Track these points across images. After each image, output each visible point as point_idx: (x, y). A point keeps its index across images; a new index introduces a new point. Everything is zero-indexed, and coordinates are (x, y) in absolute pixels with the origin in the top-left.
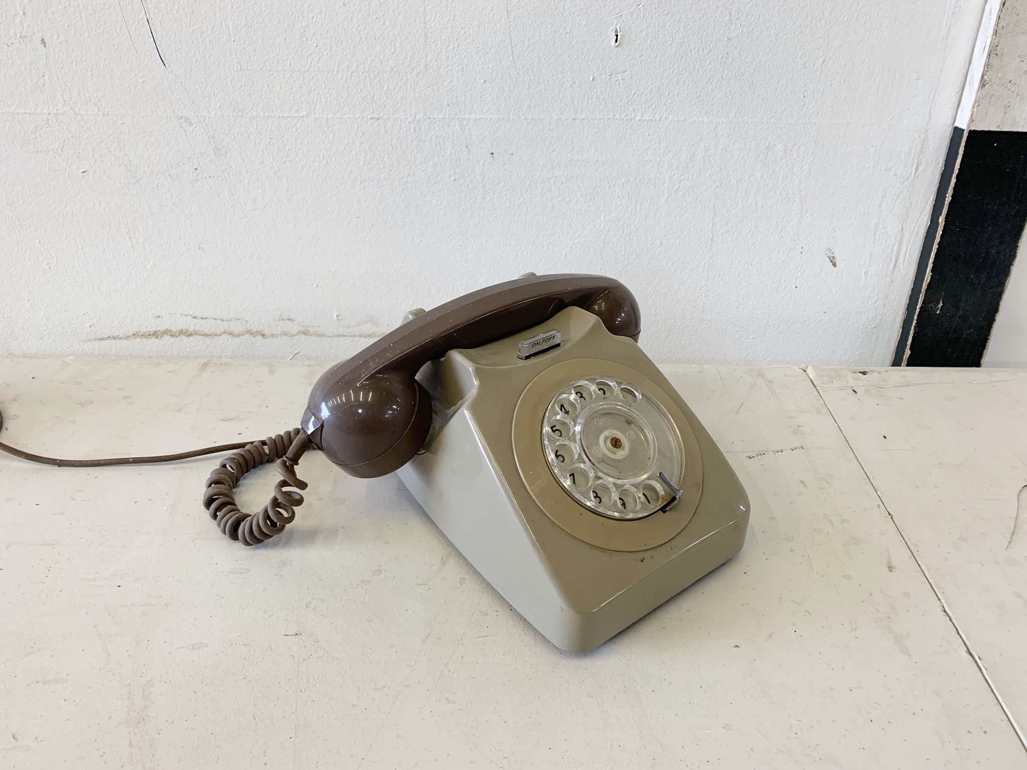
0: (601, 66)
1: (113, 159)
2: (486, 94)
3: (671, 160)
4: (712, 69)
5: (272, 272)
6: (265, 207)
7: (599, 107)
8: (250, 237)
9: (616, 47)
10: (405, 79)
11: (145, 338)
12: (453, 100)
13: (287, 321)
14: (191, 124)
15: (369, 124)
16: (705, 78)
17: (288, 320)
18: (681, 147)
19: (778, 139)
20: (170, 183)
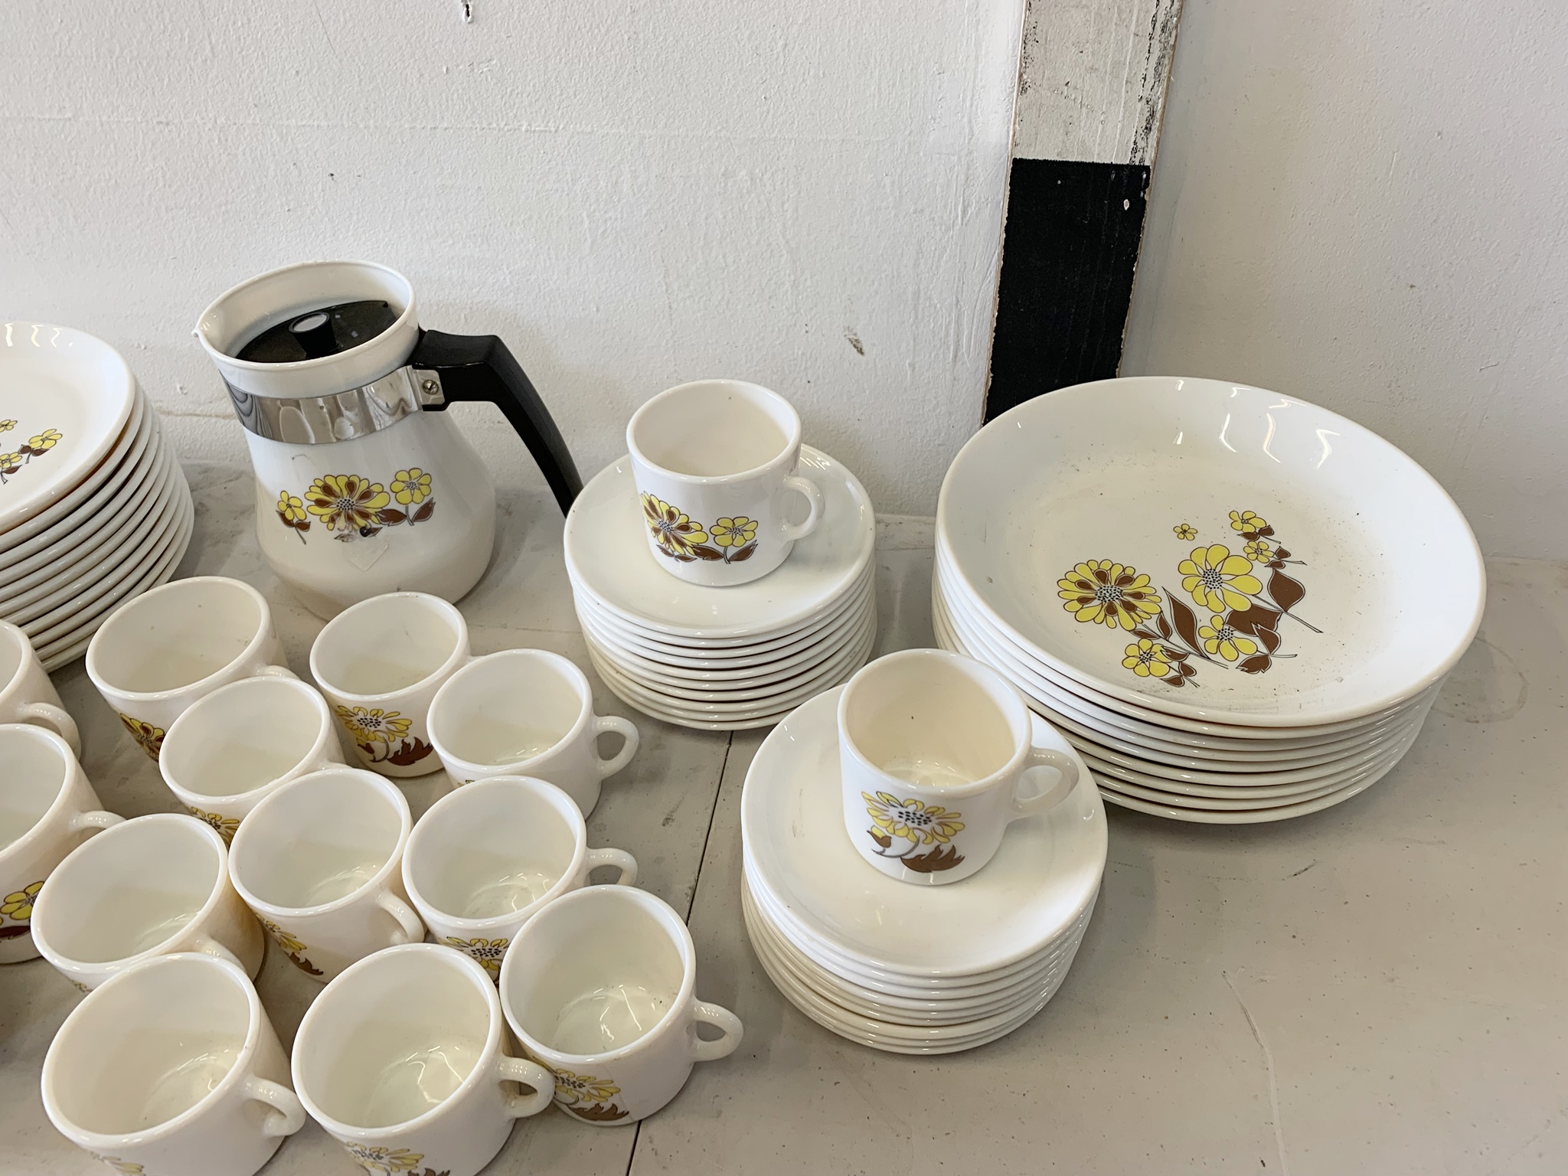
2: (304, 91)
3: (585, 190)
4: (618, 57)
6: (53, 239)
7: (464, 112)
9: (469, 23)
10: (189, 69)
12: (260, 99)
15: (157, 130)
16: (610, 70)
18: (596, 171)
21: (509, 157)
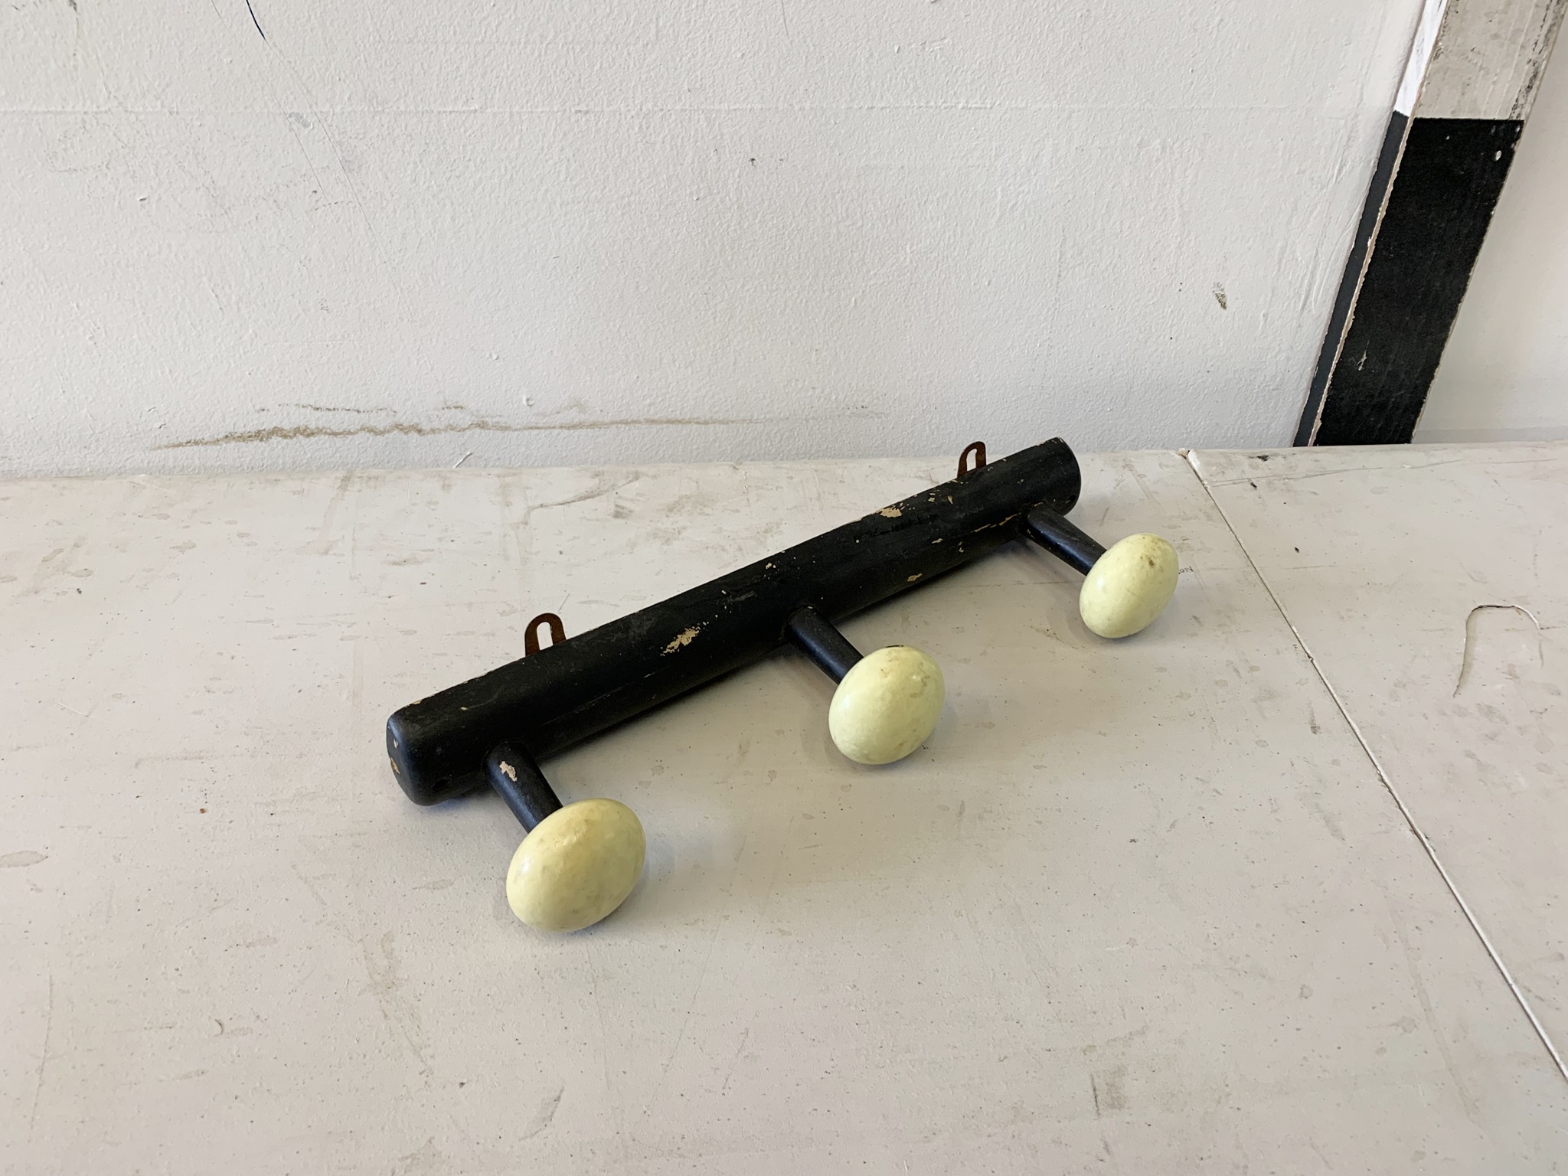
0: (910, 30)
1: (187, 180)
2: (745, 73)
3: (1006, 164)
4: (1067, 34)
5: (431, 340)
6: (420, 244)
7: (905, 91)
8: (398, 290)
9: (932, 2)
10: (625, 54)
11: (244, 441)
12: (696, 83)
13: (454, 410)
14: (306, 125)
15: (573, 120)
16: (1057, 46)
17: (456, 407)
18: (1020, 146)
19: (1154, 132)
20: (275, 213)
21: (939, 136)
